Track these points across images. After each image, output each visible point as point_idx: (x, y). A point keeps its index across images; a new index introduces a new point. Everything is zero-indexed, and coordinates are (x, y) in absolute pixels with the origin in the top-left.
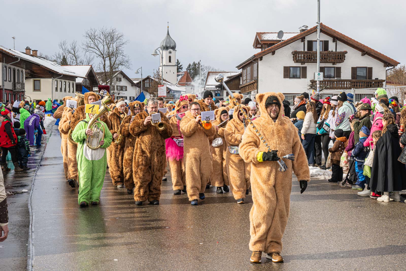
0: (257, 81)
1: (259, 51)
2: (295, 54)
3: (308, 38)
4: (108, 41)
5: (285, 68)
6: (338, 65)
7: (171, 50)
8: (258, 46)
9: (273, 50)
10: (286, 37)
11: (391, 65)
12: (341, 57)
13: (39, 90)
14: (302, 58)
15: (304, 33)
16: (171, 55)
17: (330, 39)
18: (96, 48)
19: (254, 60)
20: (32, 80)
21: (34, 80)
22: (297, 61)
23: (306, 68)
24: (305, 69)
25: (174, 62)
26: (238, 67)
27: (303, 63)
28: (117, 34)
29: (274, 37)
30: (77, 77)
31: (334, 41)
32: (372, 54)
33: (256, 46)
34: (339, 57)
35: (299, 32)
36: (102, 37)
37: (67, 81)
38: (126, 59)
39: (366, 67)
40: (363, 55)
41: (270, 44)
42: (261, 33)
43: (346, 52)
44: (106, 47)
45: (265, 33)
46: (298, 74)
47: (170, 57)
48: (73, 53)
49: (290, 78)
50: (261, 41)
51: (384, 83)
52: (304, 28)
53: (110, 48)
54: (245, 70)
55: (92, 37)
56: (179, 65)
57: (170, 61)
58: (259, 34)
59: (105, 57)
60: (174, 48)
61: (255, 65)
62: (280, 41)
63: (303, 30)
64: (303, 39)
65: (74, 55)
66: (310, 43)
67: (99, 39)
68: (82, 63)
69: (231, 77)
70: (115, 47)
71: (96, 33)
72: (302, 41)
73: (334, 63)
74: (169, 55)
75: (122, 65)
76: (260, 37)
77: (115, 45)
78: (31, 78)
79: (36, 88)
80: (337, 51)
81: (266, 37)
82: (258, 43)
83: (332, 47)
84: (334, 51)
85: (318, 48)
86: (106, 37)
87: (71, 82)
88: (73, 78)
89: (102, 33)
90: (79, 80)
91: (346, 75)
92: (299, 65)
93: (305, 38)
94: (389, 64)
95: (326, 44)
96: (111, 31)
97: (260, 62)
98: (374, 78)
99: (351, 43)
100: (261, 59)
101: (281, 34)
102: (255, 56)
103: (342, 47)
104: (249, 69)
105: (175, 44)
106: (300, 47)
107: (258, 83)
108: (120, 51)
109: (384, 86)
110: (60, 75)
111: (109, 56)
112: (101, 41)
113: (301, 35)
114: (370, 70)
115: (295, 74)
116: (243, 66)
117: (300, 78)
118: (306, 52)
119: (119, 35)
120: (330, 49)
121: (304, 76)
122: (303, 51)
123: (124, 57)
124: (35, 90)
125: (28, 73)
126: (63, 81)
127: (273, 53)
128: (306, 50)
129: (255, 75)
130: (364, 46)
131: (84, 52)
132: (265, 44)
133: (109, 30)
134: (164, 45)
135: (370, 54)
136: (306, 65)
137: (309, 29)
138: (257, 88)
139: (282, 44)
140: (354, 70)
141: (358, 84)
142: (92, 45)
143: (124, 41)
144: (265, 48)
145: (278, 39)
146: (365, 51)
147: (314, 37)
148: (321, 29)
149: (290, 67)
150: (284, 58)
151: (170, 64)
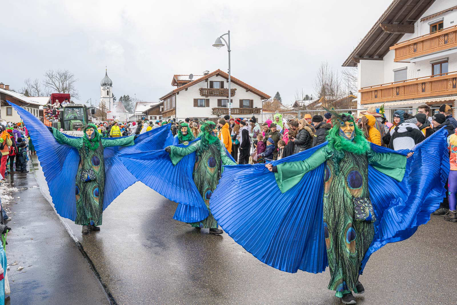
0: (175, 109)
1: (176, 88)
2: (201, 90)
3: (210, 79)
4: (62, 80)
5: (194, 99)
6: (231, 98)
7: (109, 86)
8: (175, 84)
9: (186, 87)
10: (195, 79)
11: (266, 98)
12: (232, 92)
13: (11, 115)
14: (206, 93)
15: (208, 76)
16: (108, 90)
17: (225, 80)
18: (53, 84)
19: (173, 94)
20: (5, 107)
21: (7, 108)
22: (203, 95)
23: (209, 100)
26: (160, 99)
27: (207, 96)
28: (69, 74)
29: (187, 78)
30: (40, 105)
31: (227, 82)
32: (253, 90)
33: (174, 84)
35: (204, 75)
36: (58, 76)
37: (33, 109)
38: (76, 92)
39: (249, 100)
40: (247, 91)
41: (184, 83)
42: (177, 75)
43: (236, 89)
44: (61, 83)
45: (179, 75)
46: (204, 104)
48: (36, 88)
49: (198, 107)
50: (178, 81)
51: (261, 110)
52: (206, 72)
53: (64, 85)
54: (166, 101)
55: (51, 76)
57: (108, 94)
58: (176, 76)
59: (60, 91)
60: (111, 85)
61: (174, 98)
62: (191, 81)
63: (206, 74)
64: (207, 80)
65: (37, 89)
66: (212, 83)
67: (56, 78)
68: (42, 95)
69: (154, 106)
70: (67, 84)
71: (53, 74)
72: (206, 81)
73: (228, 97)
75: (73, 97)
76: (177, 78)
77: (67, 82)
78: (4, 106)
79: (9, 114)
80: (230, 88)
81: (181, 78)
82: (175, 82)
83: (226, 85)
84: (228, 88)
85: (217, 86)
86: (61, 77)
87: (36, 109)
88: (37, 106)
89: (58, 73)
90: (41, 108)
91: (236, 104)
92: (204, 98)
93: (208, 79)
94: (264, 97)
95: (222, 83)
96: (65, 72)
97: (177, 96)
98: (254, 107)
99: (239, 83)
100: (178, 93)
101: (191, 76)
102: (174, 91)
103: (234, 86)
104: (169, 100)
105: (112, 82)
106: (205, 85)
107: (175, 110)
108: (72, 87)
109: (261, 113)
110: (28, 104)
111: (63, 91)
112: (57, 79)
113: (205, 77)
114: (251, 102)
115: (201, 104)
116: (165, 98)
117: (205, 107)
118: (209, 89)
119: (71, 75)
120: (225, 87)
121: (208, 105)
122: (207, 88)
124: (7, 115)
125: (2, 102)
126: (30, 108)
127: (187, 89)
128: (209, 88)
129: (174, 106)
130: (248, 85)
131: (44, 87)
132: (180, 83)
133: (63, 71)
134: (104, 83)
135: (251, 91)
136: (209, 98)
137: (210, 73)
138: (175, 114)
139: (192, 83)
140: (241, 101)
141: (244, 111)
142: (51, 82)
143: (74, 79)
144: (180, 86)
145: (189, 80)
146: (248, 89)
147: (214, 79)
148: (219, 73)
149: (198, 99)
150: (194, 93)
151: (108, 96)
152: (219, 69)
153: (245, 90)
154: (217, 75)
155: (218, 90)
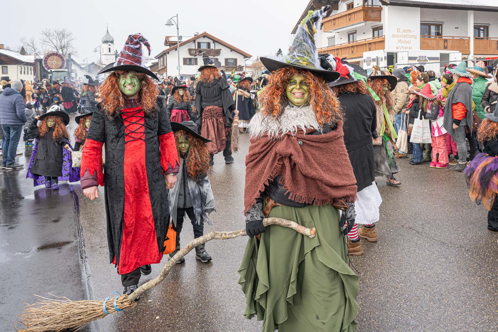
0: (166, 67)
1: (168, 47)
2: (190, 50)
3: (197, 41)
4: (60, 38)
5: (184, 59)
6: (216, 57)
7: (110, 44)
8: (167, 44)
9: (176, 48)
10: (184, 40)
11: (248, 58)
12: (218, 52)
13: (7, 73)
14: (194, 53)
15: (196, 37)
16: (110, 47)
17: (211, 42)
18: (50, 42)
19: (164, 54)
21: (3, 66)
22: (191, 55)
24: (196, 59)
25: (113, 52)
26: (156, 57)
27: (195, 55)
28: (67, 32)
29: (176, 39)
31: (213, 43)
32: (237, 50)
34: (217, 52)
35: (194, 36)
36: (56, 35)
38: (75, 50)
39: (233, 59)
40: (231, 51)
41: (174, 43)
43: (221, 50)
44: (59, 42)
45: (171, 37)
46: (192, 62)
47: (109, 49)
49: (187, 65)
50: (169, 41)
51: (244, 68)
52: (196, 34)
53: (62, 43)
54: (160, 60)
55: (48, 35)
56: (117, 54)
57: (110, 51)
58: (167, 37)
59: (58, 49)
60: (112, 42)
61: (165, 57)
62: (180, 42)
63: (196, 35)
64: (194, 41)
65: (33, 47)
66: (199, 44)
67: (53, 36)
69: (154, 63)
70: (66, 42)
71: (51, 32)
72: (194, 43)
73: (214, 56)
74: (109, 47)
76: (168, 39)
77: (65, 40)
79: (4, 72)
80: (216, 49)
81: (172, 39)
82: (167, 43)
83: (212, 46)
84: (214, 48)
85: (204, 47)
86: (59, 35)
89: (55, 31)
92: (192, 57)
93: (195, 41)
94: (246, 56)
95: (209, 44)
96: (63, 30)
97: (167, 55)
98: (238, 65)
99: (223, 43)
100: (168, 53)
101: (180, 38)
102: (164, 51)
103: (218, 47)
104: (162, 59)
105: (113, 39)
106: (193, 46)
108: (70, 45)
109: (244, 70)
111: (61, 48)
112: (55, 37)
113: (193, 38)
114: (236, 60)
115: (190, 62)
116: (158, 57)
117: (193, 65)
118: (197, 50)
119: (69, 33)
120: (211, 48)
121: (196, 63)
122: (194, 48)
123: (73, 49)
127: (176, 50)
128: (197, 48)
129: (165, 63)
130: (232, 46)
132: (171, 43)
133: (61, 29)
134: (105, 40)
135: (235, 51)
136: (197, 57)
137: (199, 34)
138: (166, 71)
139: (181, 44)
140: (226, 60)
141: (230, 69)
142: (48, 40)
143: (73, 37)
144: (171, 46)
146: (232, 49)
147: (201, 40)
148: (205, 36)
149: (187, 58)
150: (184, 53)
151: (109, 53)
152: (205, 32)
153: (230, 50)
154: (204, 37)
155: (205, 50)
